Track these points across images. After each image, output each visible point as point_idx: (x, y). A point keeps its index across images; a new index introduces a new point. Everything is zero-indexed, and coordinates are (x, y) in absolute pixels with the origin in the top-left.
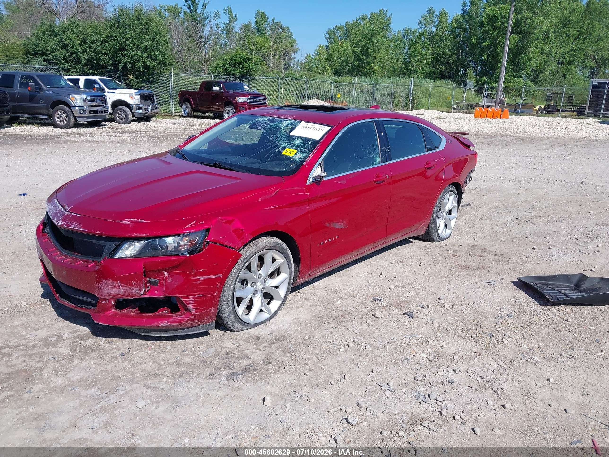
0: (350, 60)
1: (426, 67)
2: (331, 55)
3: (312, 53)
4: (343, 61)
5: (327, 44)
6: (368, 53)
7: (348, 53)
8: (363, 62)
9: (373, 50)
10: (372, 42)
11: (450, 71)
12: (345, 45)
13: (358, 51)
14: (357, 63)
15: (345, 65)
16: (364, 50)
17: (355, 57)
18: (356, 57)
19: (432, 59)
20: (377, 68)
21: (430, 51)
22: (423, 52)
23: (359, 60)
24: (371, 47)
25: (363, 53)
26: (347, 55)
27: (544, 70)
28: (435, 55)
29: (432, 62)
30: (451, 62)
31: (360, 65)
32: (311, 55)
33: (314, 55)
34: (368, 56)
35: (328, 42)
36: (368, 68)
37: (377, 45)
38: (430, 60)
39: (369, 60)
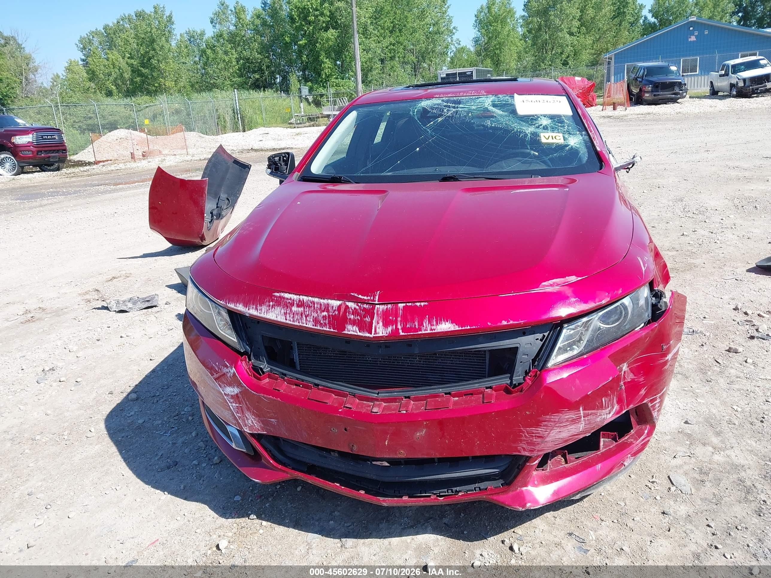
0: (127, 76)
1: (234, 77)
2: (93, 72)
3: (61, 72)
4: (116, 78)
5: (83, 57)
6: (151, 64)
7: (120, 67)
8: (147, 77)
9: (158, 61)
10: (154, 50)
11: (266, 79)
12: (110, 56)
13: (135, 62)
14: (138, 79)
15: (120, 83)
16: (145, 61)
17: (133, 71)
18: (135, 71)
19: (239, 66)
20: (169, 83)
21: (234, 56)
22: (227, 59)
23: (141, 75)
24: (153, 56)
25: (143, 65)
26: (119, 70)
27: (372, 68)
28: (242, 61)
29: (239, 69)
30: (264, 67)
31: (143, 82)
32: (60, 74)
33: (65, 74)
34: (153, 69)
35: (84, 55)
36: (156, 85)
37: (161, 53)
38: (237, 67)
39: (155, 74)
